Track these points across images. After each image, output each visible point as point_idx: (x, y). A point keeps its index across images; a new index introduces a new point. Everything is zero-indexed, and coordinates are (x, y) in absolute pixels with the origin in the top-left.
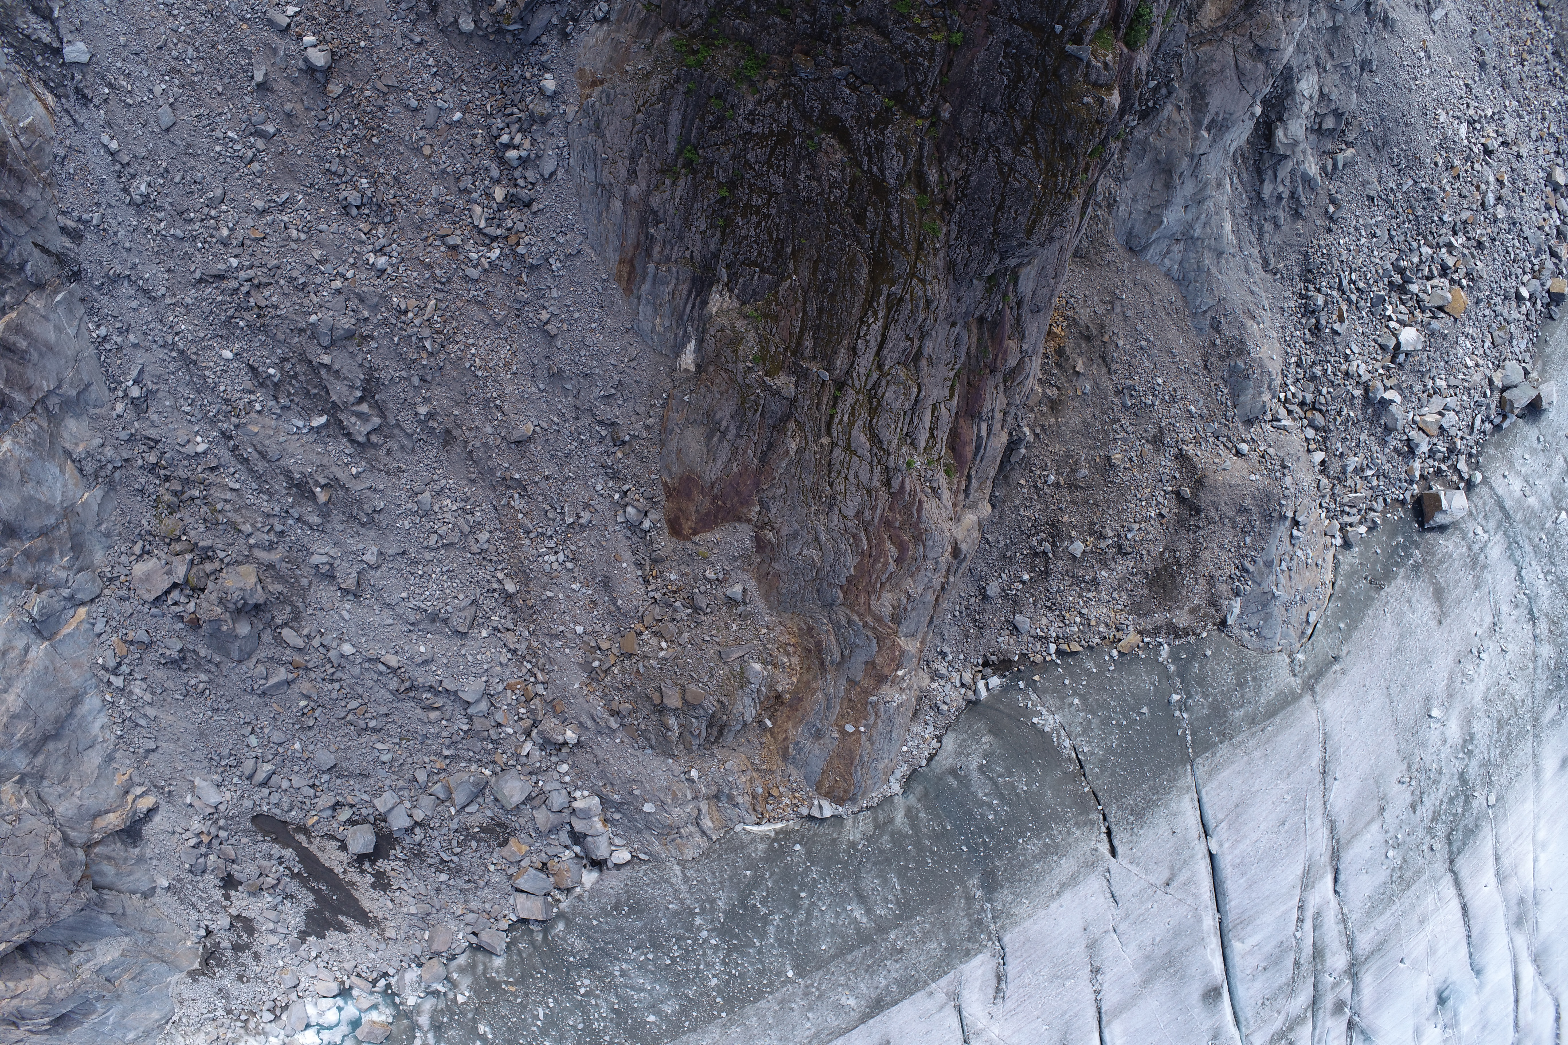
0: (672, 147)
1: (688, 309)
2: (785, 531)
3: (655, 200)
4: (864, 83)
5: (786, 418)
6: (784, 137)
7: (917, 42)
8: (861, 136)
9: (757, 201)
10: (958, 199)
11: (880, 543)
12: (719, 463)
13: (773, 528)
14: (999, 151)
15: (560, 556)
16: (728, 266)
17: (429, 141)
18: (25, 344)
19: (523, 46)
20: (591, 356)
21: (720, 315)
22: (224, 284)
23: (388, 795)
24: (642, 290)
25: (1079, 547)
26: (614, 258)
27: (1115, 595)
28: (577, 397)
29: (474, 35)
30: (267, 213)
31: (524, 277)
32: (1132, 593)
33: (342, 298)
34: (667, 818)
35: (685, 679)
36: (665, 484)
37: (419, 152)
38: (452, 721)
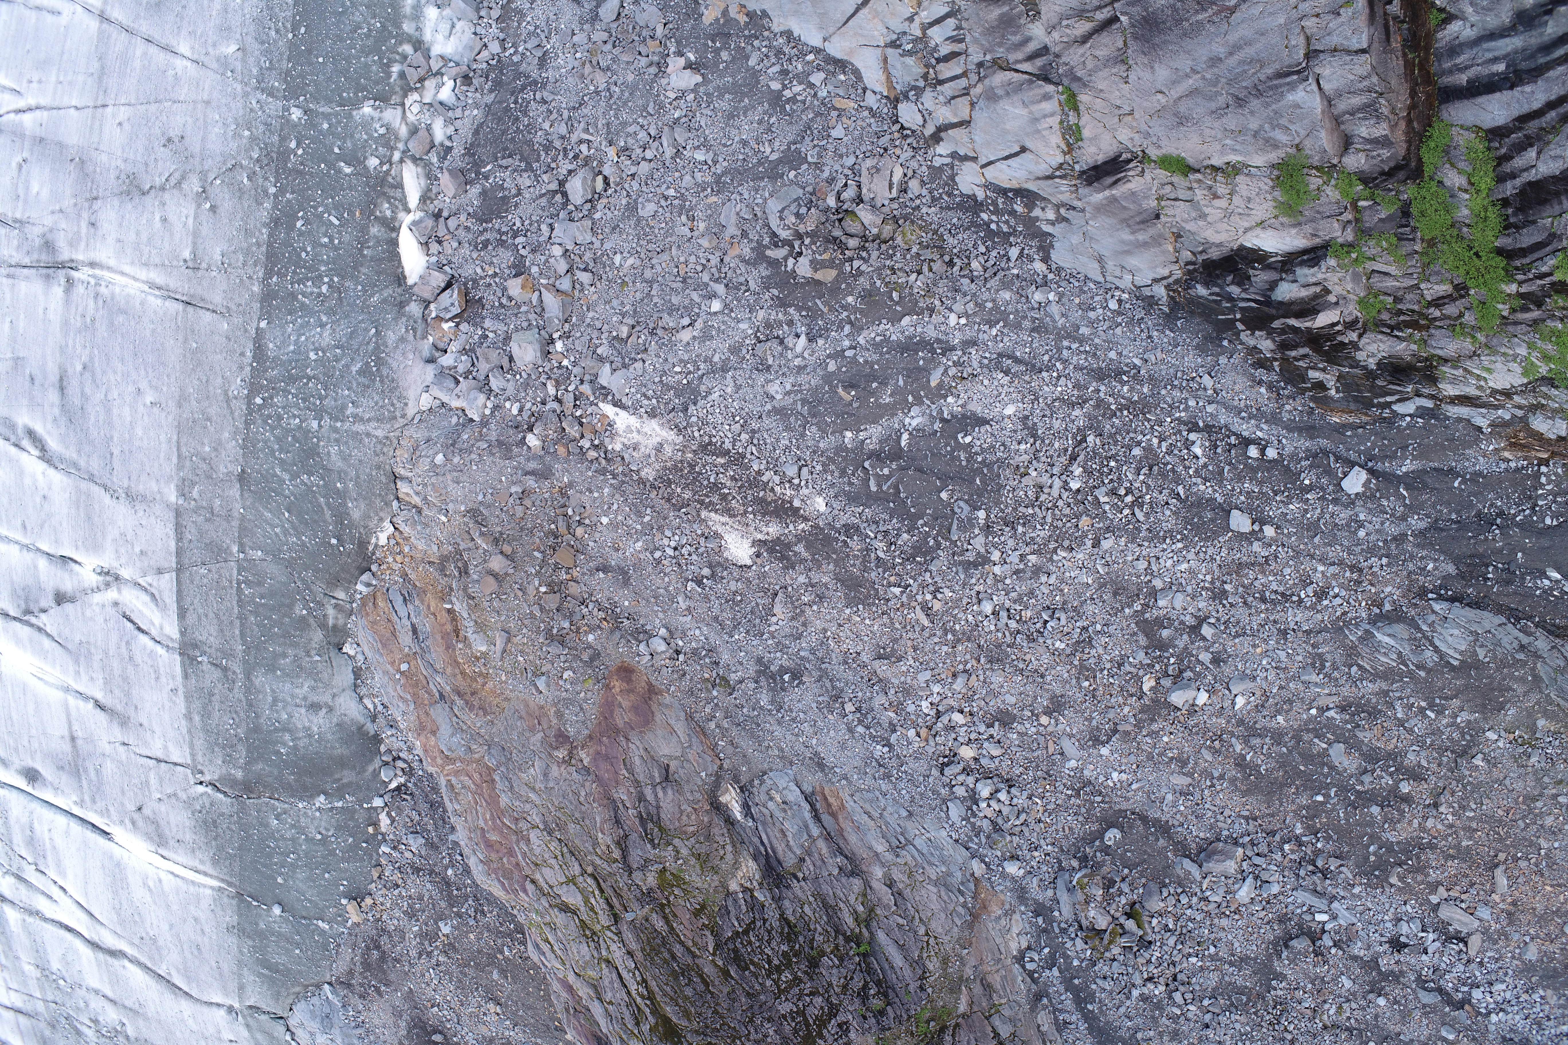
0: (881, 936)
1: (764, 837)
2: (555, 771)
3: (857, 884)
5: (625, 855)
9: (787, 976)
11: (501, 833)
12: (637, 761)
13: (564, 761)
15: (670, 552)
16: (763, 906)
17: (1050, 729)
18: (1141, 237)
19: (1061, 869)
20: (794, 720)
21: (736, 865)
22: (1064, 460)
23: (589, 237)
24: (808, 807)
25: (446, 929)
26: (850, 804)
27: (396, 922)
28: (773, 677)
29: (1101, 834)
30: (1096, 544)
31: (893, 715)
32: (390, 936)
33: (983, 550)
34: (424, 465)
35: (506, 585)
36: (660, 692)
37: (1048, 712)
38: (612, 346)
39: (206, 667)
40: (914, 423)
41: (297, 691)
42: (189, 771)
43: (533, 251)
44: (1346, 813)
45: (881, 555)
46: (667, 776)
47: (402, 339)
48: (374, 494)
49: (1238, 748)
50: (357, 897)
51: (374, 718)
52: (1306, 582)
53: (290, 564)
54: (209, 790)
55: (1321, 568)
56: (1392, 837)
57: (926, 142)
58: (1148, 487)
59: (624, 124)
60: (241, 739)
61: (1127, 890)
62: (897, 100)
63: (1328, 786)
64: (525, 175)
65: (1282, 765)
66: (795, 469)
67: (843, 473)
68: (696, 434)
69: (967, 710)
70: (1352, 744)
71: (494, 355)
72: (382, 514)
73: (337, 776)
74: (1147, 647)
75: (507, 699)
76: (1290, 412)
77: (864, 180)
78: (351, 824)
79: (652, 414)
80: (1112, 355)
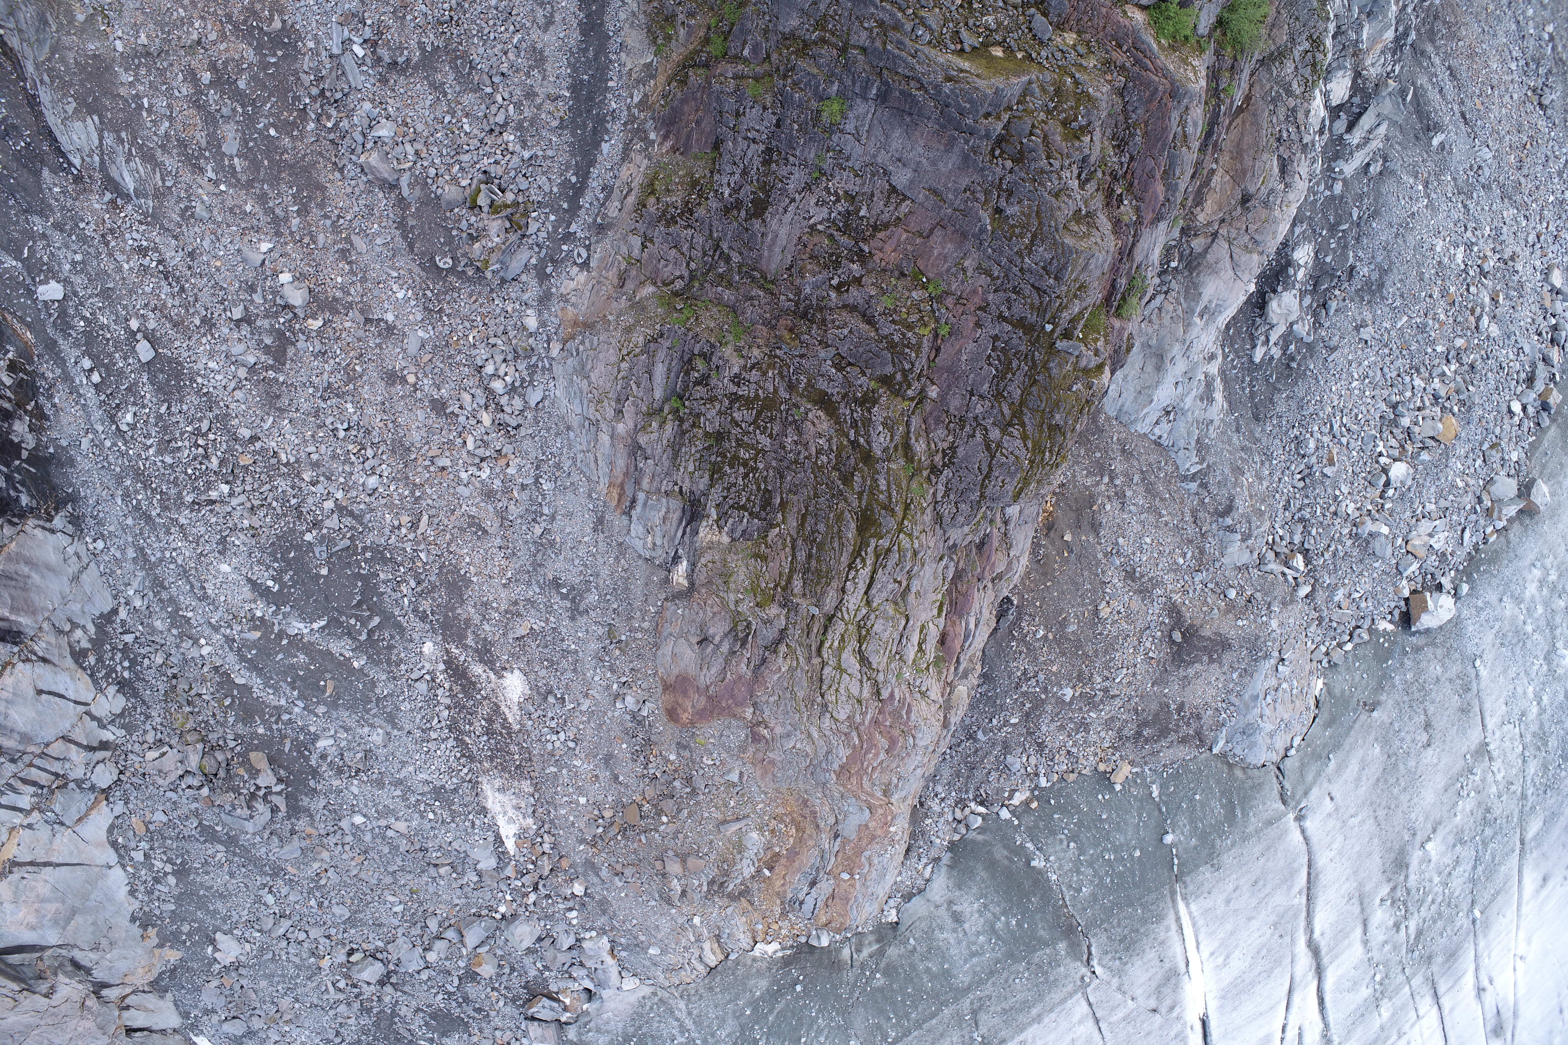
0: (658, 394)
1: (679, 534)
2: (778, 730)
3: (642, 439)
4: (850, 364)
5: (778, 642)
6: (770, 403)
7: (904, 334)
8: (848, 412)
9: (743, 454)
10: (944, 465)
11: (871, 739)
12: (713, 671)
13: (767, 727)
14: (986, 429)
15: (562, 736)
16: (718, 505)
17: (413, 369)
18: (26, 570)
19: (503, 281)
20: (586, 565)
21: (711, 546)
22: (217, 507)
23: (401, 940)
24: (633, 513)
25: (1068, 693)
26: (604, 481)
27: (1103, 734)
28: (573, 601)
29: (452, 270)
30: (254, 439)
31: (515, 493)
32: (1120, 730)
33: (335, 516)
34: (671, 958)
35: (685, 850)
36: (662, 679)
37: (404, 380)
38: (462, 874)
39: (983, 1030)
40: (301, 626)
41: (952, 941)
42: (1089, 990)
43: (449, 973)
44: (264, 104)
45: (413, 584)
46: (704, 641)
47: (598, 1030)
48: (736, 979)
49: (295, 222)
50: (1104, 779)
51: (937, 860)
52: (145, 269)
53: (844, 1012)
54: (1095, 962)
55: (126, 266)
56: (250, 54)
57: (115, 750)
58: (182, 434)
59: (297, 967)
60: (1028, 963)
61: (464, 222)
62: (103, 791)
63: (260, 132)
64: (402, 1014)
65: (278, 179)
66: (417, 685)
67: (390, 647)
68: (465, 770)
69: (459, 440)
70: (214, 142)
71: (549, 955)
72: (749, 962)
73: (1006, 862)
74: (293, 344)
75: (777, 791)
76: (53, 372)
77: (173, 777)
78: (1041, 824)
79: (484, 811)
80: (130, 521)
